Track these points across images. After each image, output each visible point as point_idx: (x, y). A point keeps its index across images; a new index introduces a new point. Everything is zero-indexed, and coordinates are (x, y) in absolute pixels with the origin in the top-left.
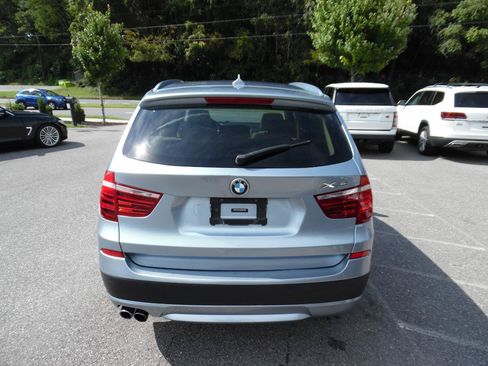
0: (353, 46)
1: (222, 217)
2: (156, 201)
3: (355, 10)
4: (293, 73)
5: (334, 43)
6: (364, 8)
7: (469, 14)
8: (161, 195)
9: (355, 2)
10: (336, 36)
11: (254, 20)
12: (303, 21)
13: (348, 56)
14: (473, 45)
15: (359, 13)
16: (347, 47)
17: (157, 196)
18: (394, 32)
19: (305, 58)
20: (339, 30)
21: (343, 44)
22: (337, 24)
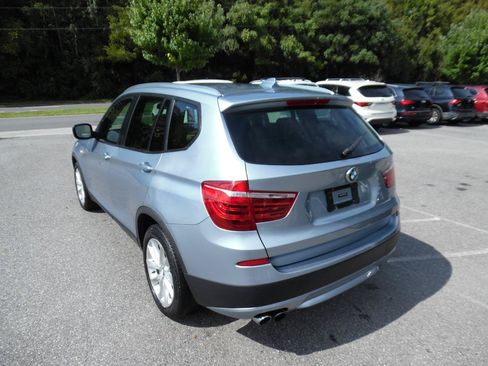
0: (179, 44)
1: (335, 203)
2: (292, 200)
3: (174, 9)
4: (87, 71)
5: (159, 41)
6: (183, 9)
7: (240, 18)
8: (296, 193)
9: (174, 2)
10: (160, 34)
11: (25, 8)
12: (88, 13)
13: (175, 54)
14: (247, 43)
15: (179, 12)
16: (173, 45)
17: (293, 196)
18: (211, 33)
19: (98, 55)
20: (162, 28)
21: (169, 42)
22: (159, 22)
